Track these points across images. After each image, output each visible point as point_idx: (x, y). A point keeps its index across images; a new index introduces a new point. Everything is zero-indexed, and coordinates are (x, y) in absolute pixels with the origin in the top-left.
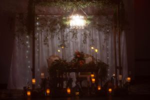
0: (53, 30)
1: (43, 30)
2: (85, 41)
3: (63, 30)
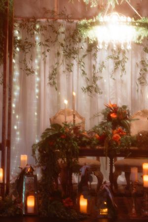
0: (71, 53)
1: (47, 54)
2: (142, 80)
3: (92, 53)
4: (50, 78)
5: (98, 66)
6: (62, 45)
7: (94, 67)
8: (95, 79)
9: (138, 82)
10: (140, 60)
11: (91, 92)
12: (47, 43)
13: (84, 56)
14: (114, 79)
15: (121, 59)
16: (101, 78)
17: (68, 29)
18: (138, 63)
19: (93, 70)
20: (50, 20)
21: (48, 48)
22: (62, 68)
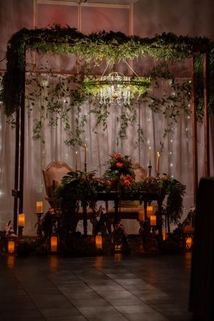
0: (55, 107)
1: (32, 107)
2: (122, 134)
3: (76, 107)
4: (35, 132)
5: (80, 120)
6: (46, 99)
7: (77, 121)
8: (78, 132)
9: (118, 136)
10: (120, 114)
11: (74, 145)
12: (31, 97)
13: (68, 110)
14: (96, 133)
15: (102, 113)
16: (84, 131)
17: (51, 83)
18: (119, 117)
19: (75, 124)
20: (33, 74)
21: (32, 101)
22: (46, 122)
